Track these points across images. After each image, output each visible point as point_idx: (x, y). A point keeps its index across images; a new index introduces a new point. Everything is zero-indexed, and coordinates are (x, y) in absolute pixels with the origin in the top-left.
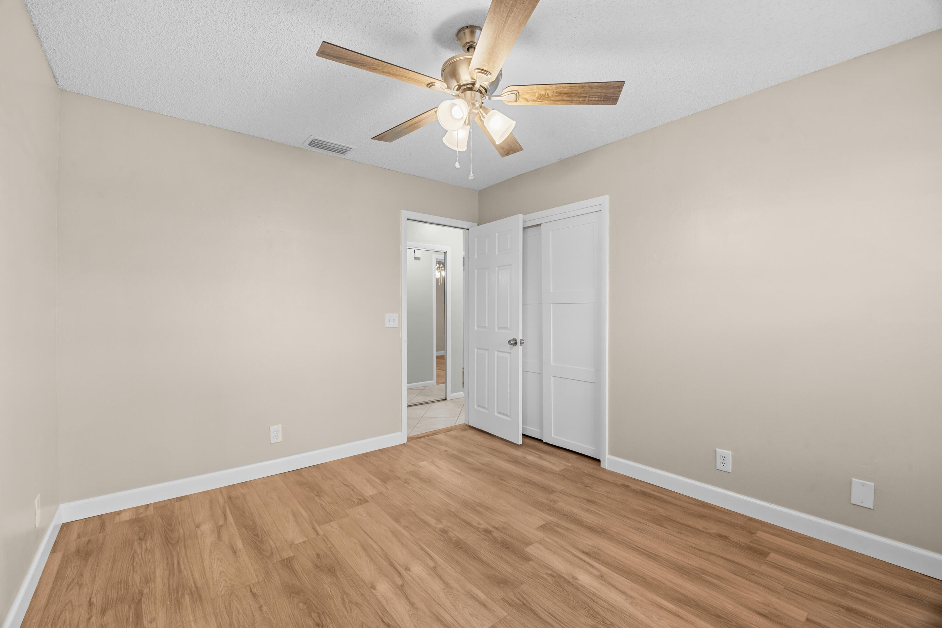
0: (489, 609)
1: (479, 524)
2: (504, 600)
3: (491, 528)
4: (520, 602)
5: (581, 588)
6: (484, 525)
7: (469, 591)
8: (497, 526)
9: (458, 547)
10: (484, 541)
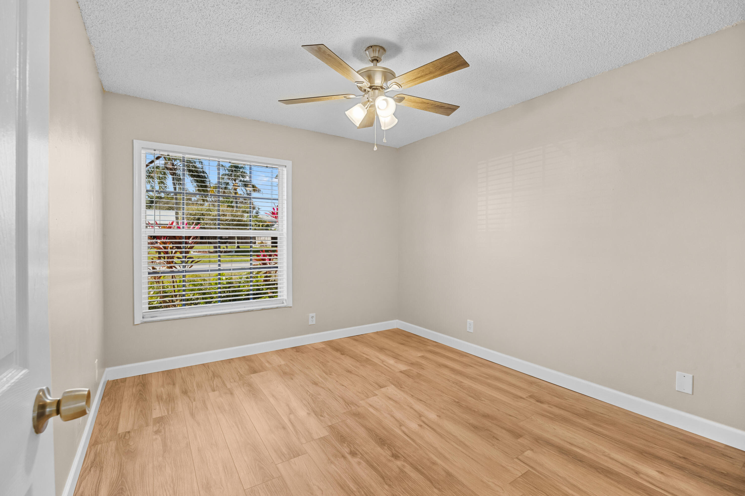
0: (368, 404)
1: (359, 463)
2: (358, 407)
3: (349, 457)
4: (350, 405)
5: (310, 409)
6: (354, 461)
7: (378, 412)
8: (342, 459)
9: (382, 439)
10: (360, 444)
